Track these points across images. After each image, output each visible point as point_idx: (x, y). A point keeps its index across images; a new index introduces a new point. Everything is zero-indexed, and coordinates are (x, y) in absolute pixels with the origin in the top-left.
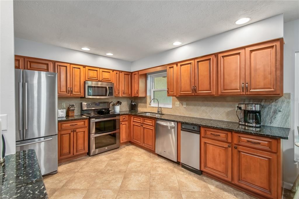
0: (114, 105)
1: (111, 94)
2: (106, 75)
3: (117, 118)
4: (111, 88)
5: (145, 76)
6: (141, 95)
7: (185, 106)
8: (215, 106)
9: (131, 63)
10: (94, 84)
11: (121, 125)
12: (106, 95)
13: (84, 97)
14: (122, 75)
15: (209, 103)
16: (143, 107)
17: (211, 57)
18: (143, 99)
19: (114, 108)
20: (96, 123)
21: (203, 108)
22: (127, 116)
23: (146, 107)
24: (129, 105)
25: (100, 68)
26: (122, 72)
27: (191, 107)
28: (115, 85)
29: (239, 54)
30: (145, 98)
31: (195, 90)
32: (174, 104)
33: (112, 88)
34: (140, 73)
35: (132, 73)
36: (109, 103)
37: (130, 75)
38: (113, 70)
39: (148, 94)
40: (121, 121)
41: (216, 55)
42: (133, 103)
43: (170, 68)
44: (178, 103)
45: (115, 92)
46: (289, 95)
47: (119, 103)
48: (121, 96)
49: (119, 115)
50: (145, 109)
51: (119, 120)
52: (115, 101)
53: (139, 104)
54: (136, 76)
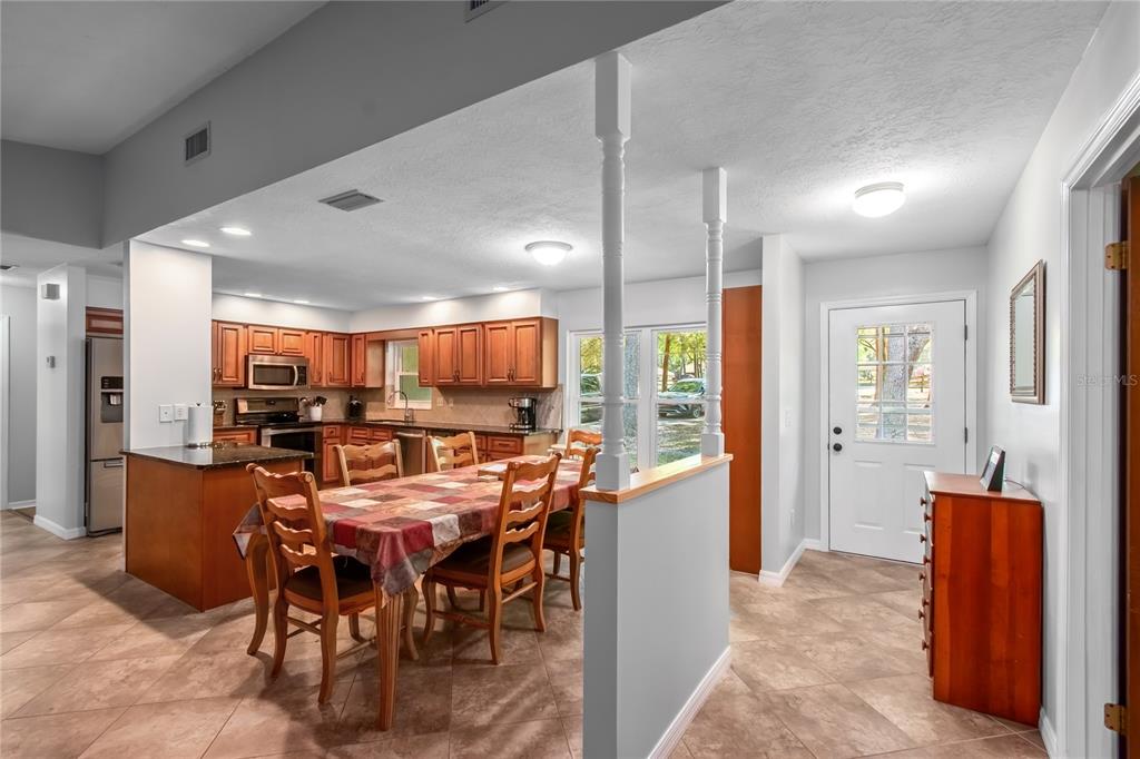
0: (308, 405)
1: (303, 380)
2: (292, 341)
3: (315, 429)
4: (303, 369)
5: (383, 344)
6: (371, 383)
7: (452, 405)
8: (492, 403)
9: (351, 314)
10: (266, 360)
11: (325, 446)
12: (291, 384)
13: (246, 387)
14: (328, 340)
15: (485, 398)
16: (376, 411)
17: (477, 328)
18: (378, 393)
19: (308, 412)
20: (272, 436)
21: (477, 407)
22: (338, 427)
23: (383, 410)
24: (344, 406)
25: (279, 328)
26: (328, 333)
27: (461, 407)
28: (312, 361)
29: (505, 328)
30: (381, 389)
31: (457, 378)
32: (434, 403)
33: (305, 368)
34: (370, 338)
35: (351, 335)
36: (296, 401)
37: (347, 340)
38: (308, 332)
39: (388, 382)
40: (325, 435)
41: (483, 324)
42: (354, 402)
43: (423, 335)
44: (441, 399)
45: (312, 378)
46: (562, 385)
47: (321, 401)
48: (324, 385)
49: (320, 423)
50: (381, 414)
51: (322, 434)
52: (310, 397)
53: (369, 404)
54: (361, 344)
